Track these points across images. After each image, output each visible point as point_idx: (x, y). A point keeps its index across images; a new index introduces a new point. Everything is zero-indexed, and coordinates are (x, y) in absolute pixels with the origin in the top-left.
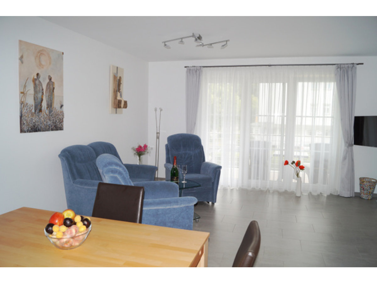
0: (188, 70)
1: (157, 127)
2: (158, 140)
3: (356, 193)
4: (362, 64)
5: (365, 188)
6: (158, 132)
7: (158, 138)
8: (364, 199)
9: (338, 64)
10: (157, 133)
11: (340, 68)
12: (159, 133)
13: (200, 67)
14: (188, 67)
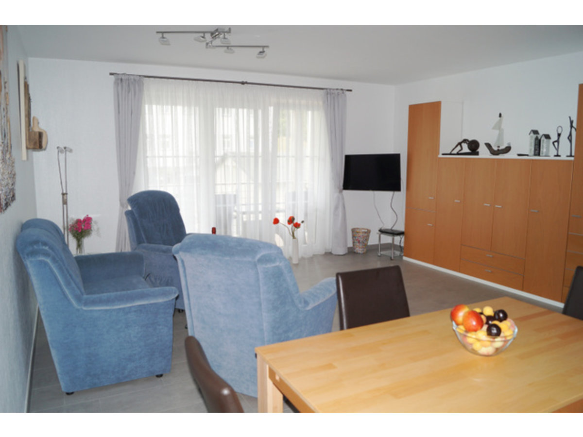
0: (117, 80)
1: (61, 183)
2: (65, 206)
3: (349, 248)
4: (351, 91)
5: (361, 241)
6: (65, 192)
7: (65, 202)
8: (359, 254)
9: (326, 89)
10: (63, 194)
11: (330, 94)
12: (66, 194)
13: (140, 76)
14: (118, 74)
